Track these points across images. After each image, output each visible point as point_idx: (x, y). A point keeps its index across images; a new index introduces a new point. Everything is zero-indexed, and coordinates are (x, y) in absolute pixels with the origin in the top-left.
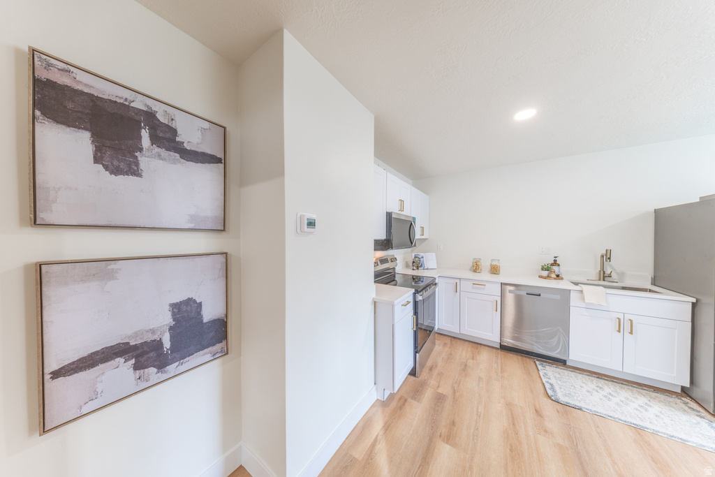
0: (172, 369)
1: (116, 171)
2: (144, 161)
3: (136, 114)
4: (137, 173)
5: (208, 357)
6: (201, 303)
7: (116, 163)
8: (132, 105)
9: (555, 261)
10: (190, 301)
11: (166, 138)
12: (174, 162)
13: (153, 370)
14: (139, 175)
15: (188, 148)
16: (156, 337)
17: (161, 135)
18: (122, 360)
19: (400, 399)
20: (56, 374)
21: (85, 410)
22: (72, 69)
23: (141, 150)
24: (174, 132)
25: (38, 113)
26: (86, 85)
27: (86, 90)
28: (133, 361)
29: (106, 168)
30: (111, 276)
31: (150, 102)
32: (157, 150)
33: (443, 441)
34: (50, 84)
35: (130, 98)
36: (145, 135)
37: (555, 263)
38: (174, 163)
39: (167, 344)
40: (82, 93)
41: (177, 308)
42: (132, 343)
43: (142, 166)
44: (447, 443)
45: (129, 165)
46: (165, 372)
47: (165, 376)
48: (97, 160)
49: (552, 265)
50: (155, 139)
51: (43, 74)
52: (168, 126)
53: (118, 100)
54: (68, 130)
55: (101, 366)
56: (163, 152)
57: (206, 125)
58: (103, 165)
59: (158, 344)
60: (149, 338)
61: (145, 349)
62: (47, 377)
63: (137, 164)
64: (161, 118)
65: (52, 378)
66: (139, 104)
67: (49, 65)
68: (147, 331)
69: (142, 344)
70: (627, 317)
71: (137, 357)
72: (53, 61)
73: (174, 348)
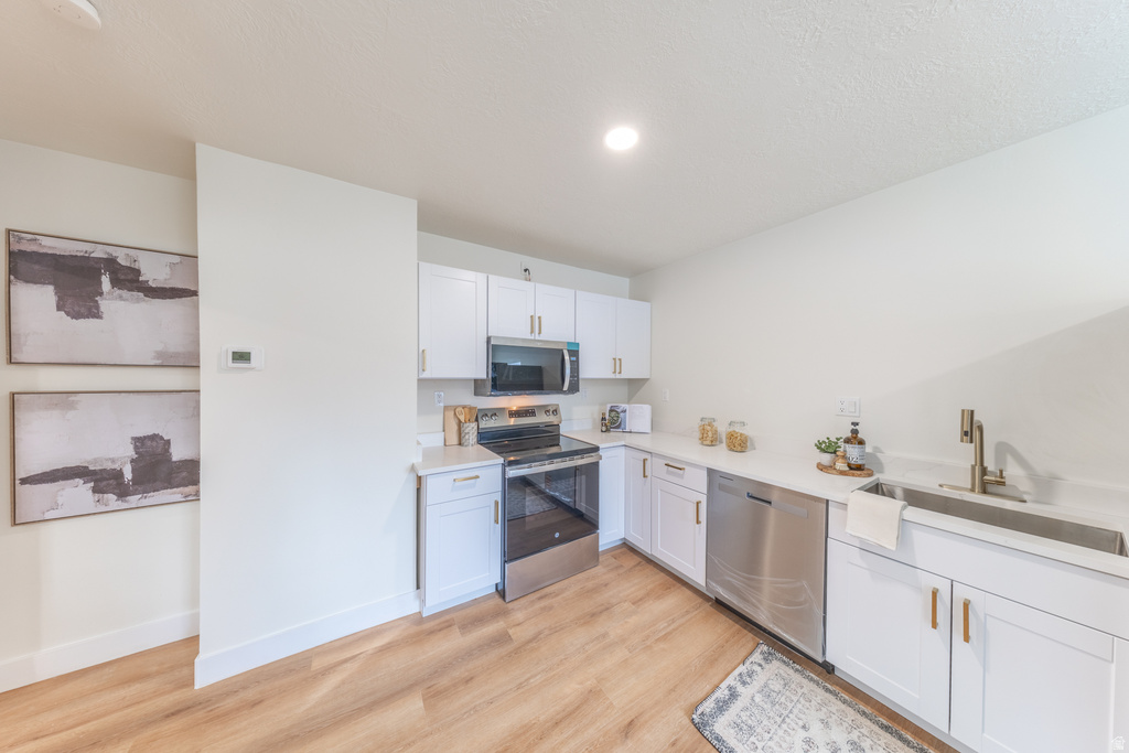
0: (134, 500)
1: (76, 316)
2: (105, 304)
3: (96, 263)
4: (98, 315)
5: (179, 497)
6: (168, 441)
7: (76, 308)
8: (92, 255)
9: (855, 432)
10: (154, 437)
11: (128, 279)
12: (138, 300)
13: (112, 497)
14: (101, 318)
15: (154, 286)
16: (116, 466)
17: (123, 277)
18: (81, 481)
19: (447, 621)
20: (24, 481)
21: (47, 516)
22: (38, 237)
23: (101, 294)
24: (138, 272)
25: (12, 277)
26: (49, 247)
27: (50, 252)
28: (92, 484)
29: (68, 314)
30: (72, 406)
31: (110, 249)
32: (117, 292)
33: (423, 695)
34: (22, 253)
35: (89, 250)
36: (106, 281)
37: (855, 439)
38: (138, 302)
39: (128, 475)
40: (46, 255)
41: (139, 442)
42: (91, 468)
43: (102, 309)
44: (424, 700)
45: (90, 310)
46: (126, 501)
47: (125, 506)
48: (59, 308)
49: (847, 441)
50: (115, 283)
51: (16, 247)
52: (130, 268)
53: (79, 254)
54: (35, 286)
55: (61, 482)
56: (125, 293)
57: (177, 259)
58: (65, 312)
59: (119, 474)
60: (109, 466)
61: (105, 475)
62: (17, 482)
63: (97, 307)
64: (122, 261)
65: (21, 484)
66: (99, 253)
67: (21, 238)
68: (107, 460)
69: (101, 470)
70: (962, 593)
71: (95, 481)
72: (23, 235)
73: (135, 480)
